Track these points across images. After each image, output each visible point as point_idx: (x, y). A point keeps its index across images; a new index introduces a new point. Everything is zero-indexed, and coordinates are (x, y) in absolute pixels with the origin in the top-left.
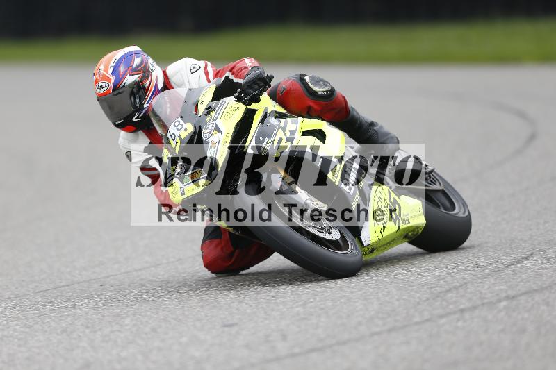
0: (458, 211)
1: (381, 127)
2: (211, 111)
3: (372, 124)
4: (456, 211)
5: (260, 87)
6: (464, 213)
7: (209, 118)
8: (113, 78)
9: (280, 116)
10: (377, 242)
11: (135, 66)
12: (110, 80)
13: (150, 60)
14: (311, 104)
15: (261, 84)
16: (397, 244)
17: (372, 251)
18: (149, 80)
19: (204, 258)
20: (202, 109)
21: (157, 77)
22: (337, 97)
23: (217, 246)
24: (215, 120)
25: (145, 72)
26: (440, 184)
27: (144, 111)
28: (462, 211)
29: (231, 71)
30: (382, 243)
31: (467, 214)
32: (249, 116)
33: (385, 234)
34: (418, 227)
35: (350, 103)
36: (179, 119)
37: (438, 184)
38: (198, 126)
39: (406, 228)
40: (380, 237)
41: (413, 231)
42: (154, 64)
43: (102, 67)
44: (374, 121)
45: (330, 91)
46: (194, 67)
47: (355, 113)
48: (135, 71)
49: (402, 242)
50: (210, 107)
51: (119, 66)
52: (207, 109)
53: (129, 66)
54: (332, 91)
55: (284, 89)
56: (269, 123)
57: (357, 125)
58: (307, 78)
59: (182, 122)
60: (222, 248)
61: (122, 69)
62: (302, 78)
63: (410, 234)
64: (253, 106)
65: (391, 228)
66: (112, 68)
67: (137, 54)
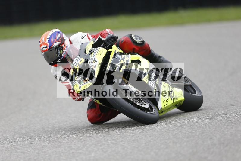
0: (197, 94)
1: (164, 58)
2: (92, 52)
3: (160, 57)
4: (196, 94)
5: (113, 42)
6: (200, 95)
7: (91, 56)
8: (48, 44)
9: (121, 54)
10: (164, 108)
11: (58, 38)
12: (47, 45)
13: (64, 35)
14: (135, 47)
15: (113, 40)
16: (172, 109)
17: (162, 112)
18: (64, 44)
19: (88, 116)
20: (88, 52)
21: (67, 42)
22: (146, 44)
23: (94, 112)
24: (94, 56)
25: (62, 41)
26: (189, 82)
27: (62, 57)
28: (199, 94)
29: (101, 35)
30: (166, 108)
31: (201, 95)
32: (108, 54)
33: (168, 105)
34: (181, 101)
35: (151, 48)
36: (78, 56)
37: (188, 82)
38: (86, 59)
39: (176, 102)
40: (166, 106)
41: (179, 103)
42: (66, 37)
43: (43, 39)
44: (161, 55)
45: (142, 42)
46: (83, 36)
47: (153, 52)
48: (58, 41)
49: (174, 108)
50: (91, 51)
51: (51, 39)
52: (90, 52)
53: (55, 38)
54: (143, 42)
55: (123, 41)
56: (117, 57)
57: (154, 57)
58: (133, 36)
59: (79, 58)
60: (96, 113)
61: (52, 40)
62: (130, 36)
63: (178, 104)
64: (110, 50)
65: (170, 102)
66: (48, 39)
67: (58, 32)
